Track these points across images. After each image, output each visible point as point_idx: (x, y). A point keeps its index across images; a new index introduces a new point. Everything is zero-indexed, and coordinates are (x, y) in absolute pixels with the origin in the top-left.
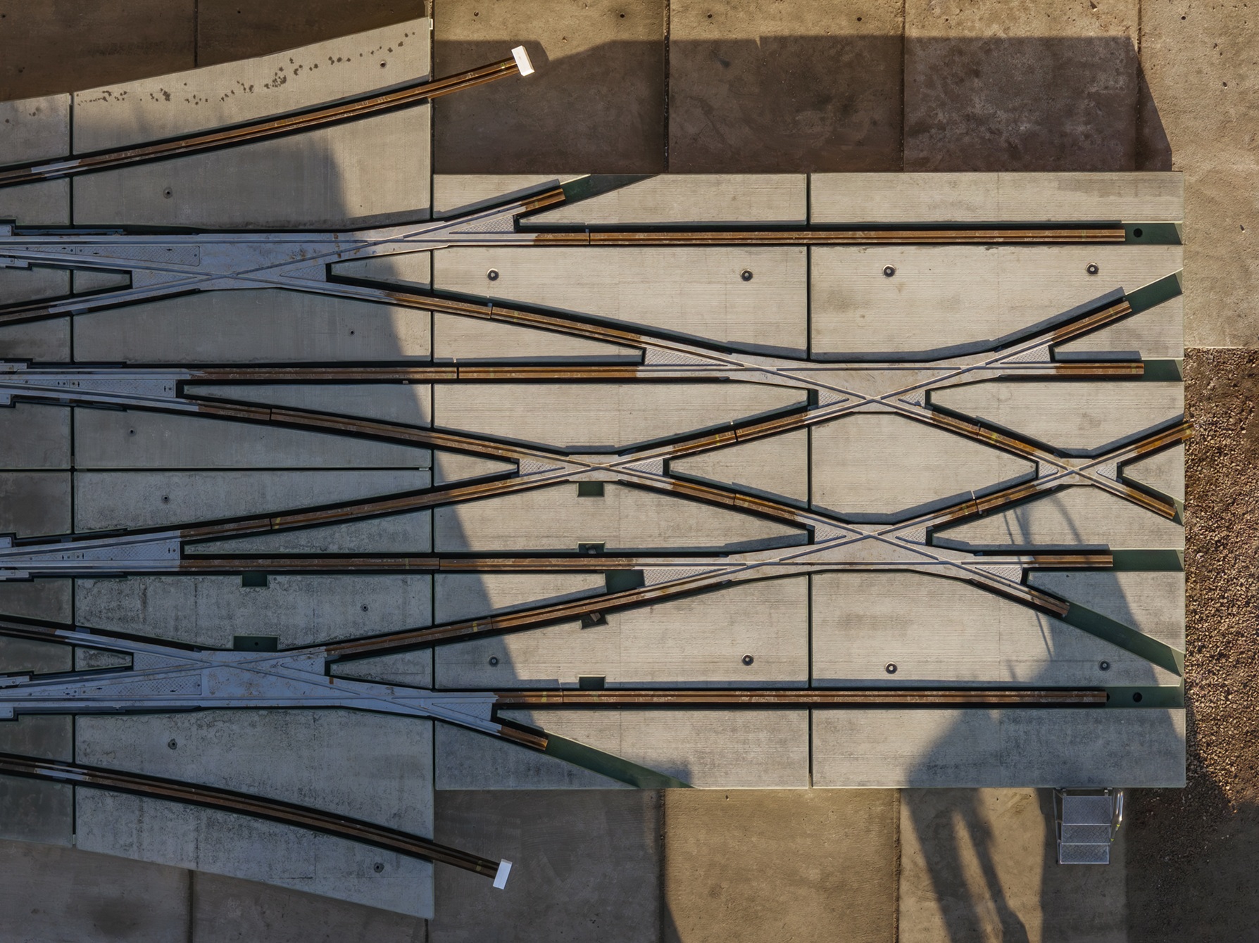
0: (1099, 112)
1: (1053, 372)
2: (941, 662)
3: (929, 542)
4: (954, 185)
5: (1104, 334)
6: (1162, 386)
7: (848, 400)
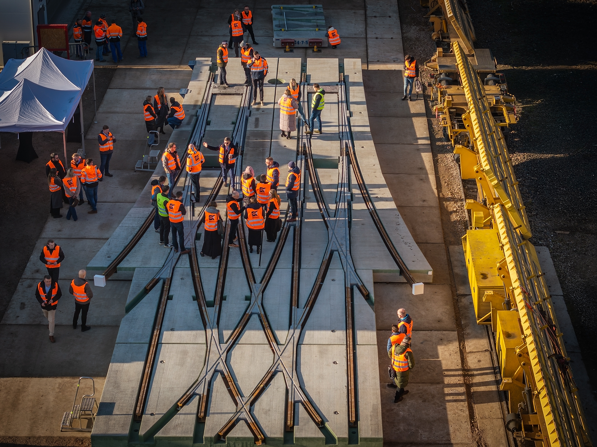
0: (410, 433)
1: (290, 400)
2: (163, 373)
3: (216, 371)
4: (374, 378)
5: (306, 415)
6: (281, 431)
7: (280, 351)
